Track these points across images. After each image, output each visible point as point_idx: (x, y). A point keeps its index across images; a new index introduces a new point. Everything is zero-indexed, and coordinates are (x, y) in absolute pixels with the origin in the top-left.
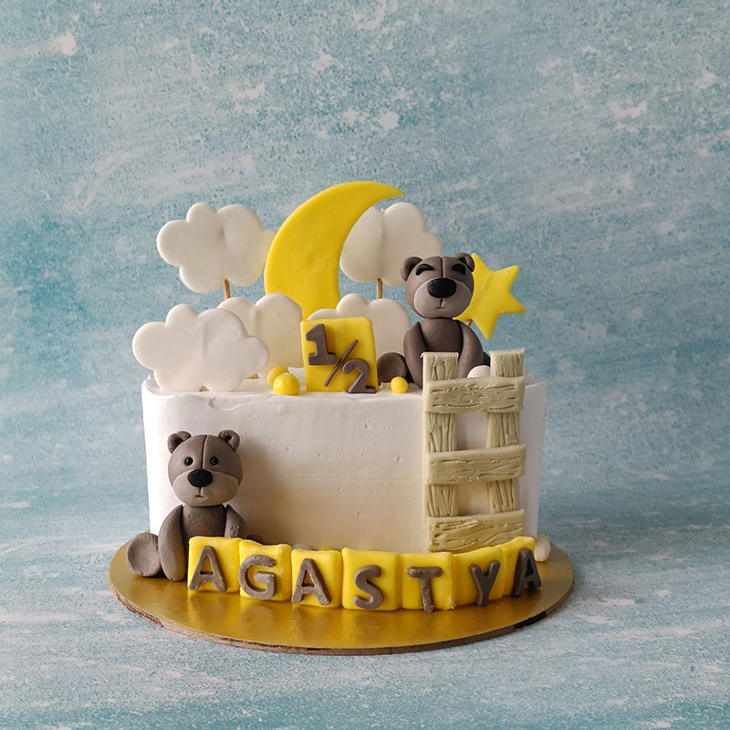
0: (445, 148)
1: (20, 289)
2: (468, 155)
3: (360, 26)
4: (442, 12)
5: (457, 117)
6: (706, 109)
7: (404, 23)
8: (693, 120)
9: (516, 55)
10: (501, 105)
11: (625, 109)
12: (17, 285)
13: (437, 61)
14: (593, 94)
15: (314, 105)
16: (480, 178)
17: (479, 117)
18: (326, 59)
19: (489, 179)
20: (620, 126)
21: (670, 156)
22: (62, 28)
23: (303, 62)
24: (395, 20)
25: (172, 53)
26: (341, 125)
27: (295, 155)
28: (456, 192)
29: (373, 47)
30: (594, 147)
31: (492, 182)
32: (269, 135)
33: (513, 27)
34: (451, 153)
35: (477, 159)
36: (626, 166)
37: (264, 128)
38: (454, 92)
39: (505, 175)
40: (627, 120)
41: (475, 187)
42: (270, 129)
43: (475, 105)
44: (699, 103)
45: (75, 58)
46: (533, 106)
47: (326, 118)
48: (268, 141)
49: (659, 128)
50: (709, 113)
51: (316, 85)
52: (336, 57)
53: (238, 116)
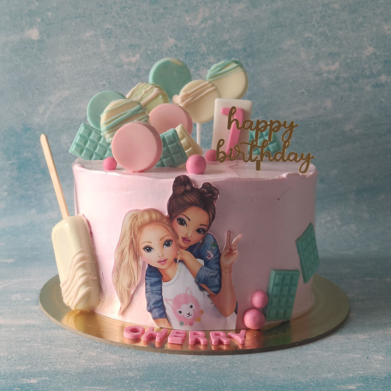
1: (10, 162)
6: (369, 66)
12: (9, 160)
20: (325, 75)
22: (31, 26)
25: (90, 39)
36: (328, 96)
40: (329, 72)
44: (366, 63)
45: (39, 41)
49: (345, 76)
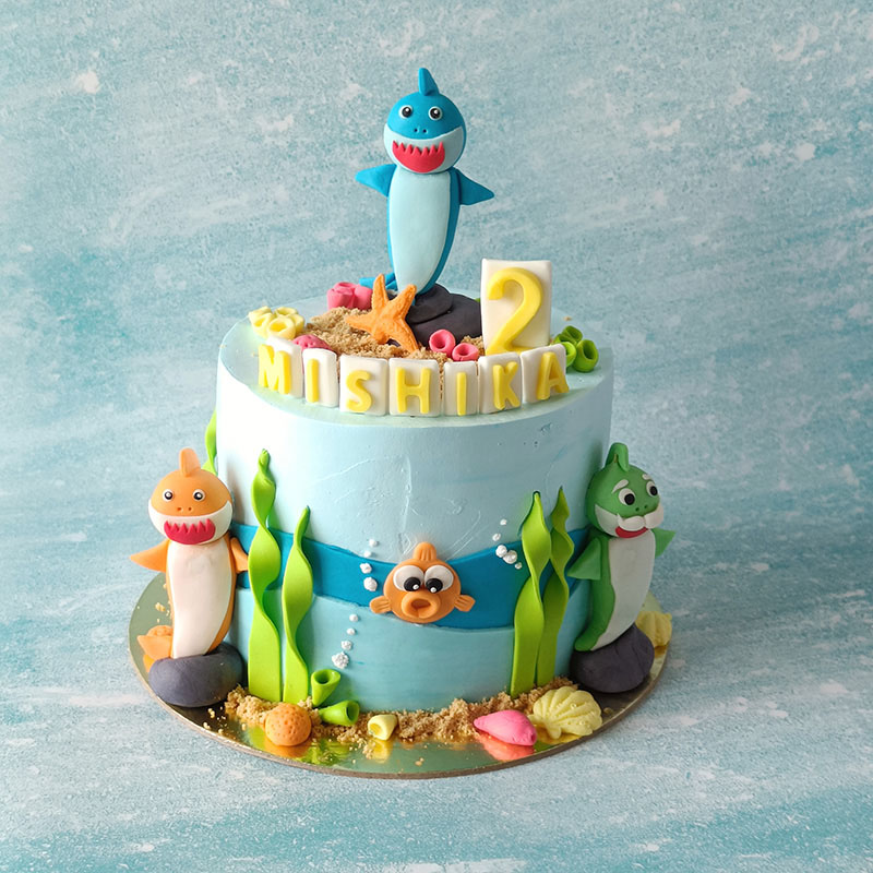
0: (478, 172)
2: (501, 178)
3: (387, 53)
4: (470, 35)
5: (488, 142)
7: (431, 47)
8: (727, 136)
9: (545, 78)
10: (533, 128)
11: (658, 128)
13: (467, 86)
14: (625, 114)
15: (344, 135)
16: (513, 200)
17: (511, 141)
18: (354, 88)
19: (523, 200)
21: (703, 172)
23: (330, 92)
24: (423, 46)
26: (372, 153)
27: (328, 184)
28: (490, 214)
29: (401, 74)
30: (627, 167)
31: (525, 203)
32: (301, 165)
33: (544, 48)
34: (484, 176)
35: (511, 182)
37: (295, 159)
38: (485, 118)
39: (539, 195)
41: (509, 208)
42: (302, 160)
43: (506, 129)
46: (565, 128)
47: (357, 147)
48: (300, 172)
50: (743, 129)
51: (345, 115)
52: (364, 85)
53: (268, 148)
